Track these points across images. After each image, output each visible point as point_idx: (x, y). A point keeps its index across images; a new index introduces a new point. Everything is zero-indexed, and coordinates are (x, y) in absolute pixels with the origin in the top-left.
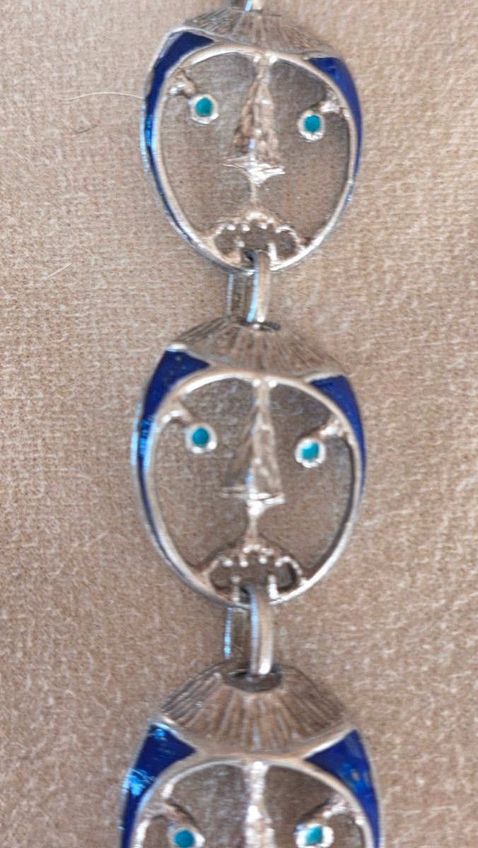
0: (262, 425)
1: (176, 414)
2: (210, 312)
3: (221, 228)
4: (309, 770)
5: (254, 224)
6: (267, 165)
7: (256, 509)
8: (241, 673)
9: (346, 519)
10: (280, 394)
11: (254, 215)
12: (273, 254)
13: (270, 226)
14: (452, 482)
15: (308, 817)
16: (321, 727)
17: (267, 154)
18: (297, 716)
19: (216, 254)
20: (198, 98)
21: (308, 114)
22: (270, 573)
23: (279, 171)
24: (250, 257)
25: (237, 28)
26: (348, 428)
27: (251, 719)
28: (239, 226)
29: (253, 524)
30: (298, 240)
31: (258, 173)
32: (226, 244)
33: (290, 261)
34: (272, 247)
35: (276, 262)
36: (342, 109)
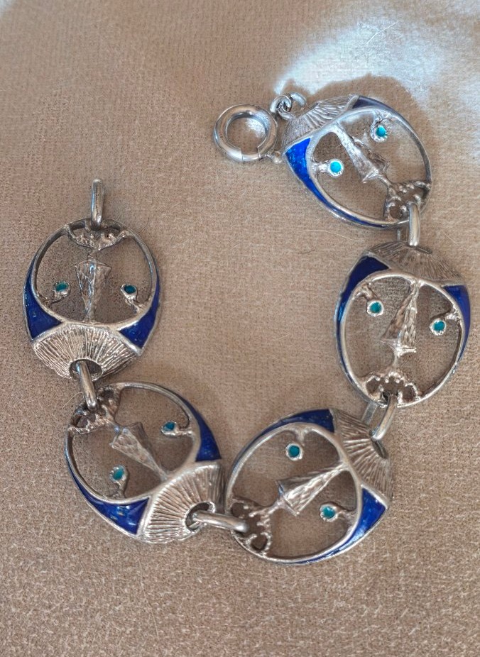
3: (373, 377)
5: (392, 379)
6: (406, 346)
11: (394, 374)
12: (400, 400)
13: (402, 382)
17: (408, 339)
19: (365, 391)
20: (373, 302)
21: (437, 321)
23: (413, 351)
24: (388, 397)
25: (405, 260)
28: (383, 379)
30: (417, 393)
31: (399, 350)
32: (373, 387)
33: (410, 404)
34: (401, 394)
35: (401, 403)
36: (459, 320)
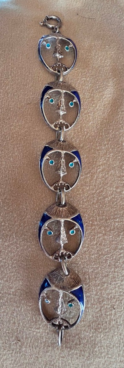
0: (63, 160)
1: (47, 158)
2: (53, 139)
3: (55, 123)
4: (71, 221)
5: (61, 122)
7: (62, 175)
8: (59, 204)
9: (78, 177)
10: (66, 154)
12: (64, 128)
13: (64, 123)
14: (97, 170)
15: (71, 229)
16: (74, 213)
17: (63, 110)
18: (69, 212)
20: (51, 99)
21: (71, 102)
22: (64, 187)
23: (66, 113)
24: (60, 128)
25: (58, 85)
26: (78, 160)
27: (61, 212)
28: (58, 123)
29: (61, 178)
30: (69, 125)
31: (62, 113)
32: (56, 126)
33: (68, 129)
34: (64, 127)
35: (65, 130)
36: (77, 101)
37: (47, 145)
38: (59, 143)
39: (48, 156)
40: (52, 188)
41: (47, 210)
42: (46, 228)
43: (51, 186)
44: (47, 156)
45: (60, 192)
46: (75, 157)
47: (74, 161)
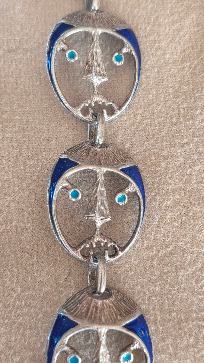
0: (101, 188)
1: (64, 185)
2: (77, 142)
3: (83, 105)
4: (125, 331)
5: (96, 103)
6: (100, 77)
7: (99, 223)
8: (94, 292)
10: (106, 174)
11: (96, 99)
12: (105, 115)
13: (103, 103)
15: (125, 350)
16: (129, 313)
17: (100, 72)
18: (119, 309)
20: (69, 51)
21: (116, 54)
22: (106, 250)
23: (106, 79)
24: (96, 116)
25: (85, 20)
26: (137, 188)
27: (100, 311)
28: (90, 104)
29: (98, 230)
30: (116, 108)
31: (97, 81)
32: (85, 111)
33: (113, 117)
34: (105, 111)
35: (107, 118)
36: (131, 51)
37: (65, 156)
38: (93, 149)
39: (67, 181)
40: (77, 254)
41: (65, 307)
42: (66, 348)
43: (75, 248)
44: (65, 181)
45: (97, 261)
46: (129, 182)
47: (127, 191)
